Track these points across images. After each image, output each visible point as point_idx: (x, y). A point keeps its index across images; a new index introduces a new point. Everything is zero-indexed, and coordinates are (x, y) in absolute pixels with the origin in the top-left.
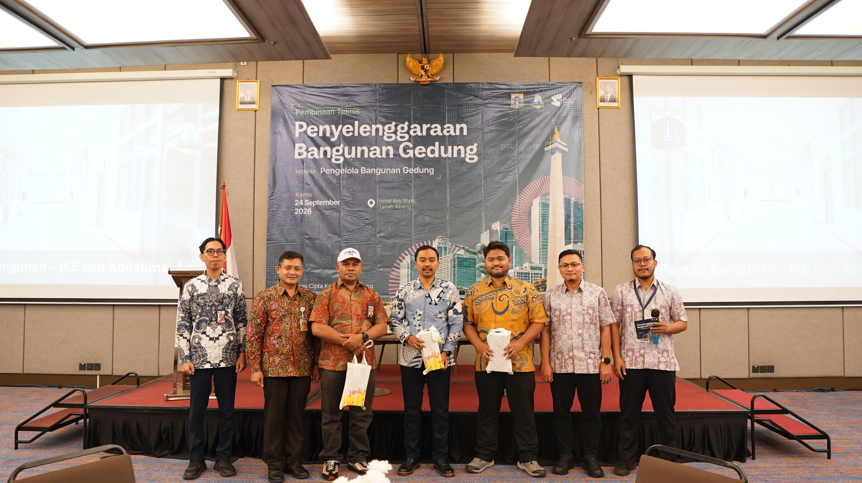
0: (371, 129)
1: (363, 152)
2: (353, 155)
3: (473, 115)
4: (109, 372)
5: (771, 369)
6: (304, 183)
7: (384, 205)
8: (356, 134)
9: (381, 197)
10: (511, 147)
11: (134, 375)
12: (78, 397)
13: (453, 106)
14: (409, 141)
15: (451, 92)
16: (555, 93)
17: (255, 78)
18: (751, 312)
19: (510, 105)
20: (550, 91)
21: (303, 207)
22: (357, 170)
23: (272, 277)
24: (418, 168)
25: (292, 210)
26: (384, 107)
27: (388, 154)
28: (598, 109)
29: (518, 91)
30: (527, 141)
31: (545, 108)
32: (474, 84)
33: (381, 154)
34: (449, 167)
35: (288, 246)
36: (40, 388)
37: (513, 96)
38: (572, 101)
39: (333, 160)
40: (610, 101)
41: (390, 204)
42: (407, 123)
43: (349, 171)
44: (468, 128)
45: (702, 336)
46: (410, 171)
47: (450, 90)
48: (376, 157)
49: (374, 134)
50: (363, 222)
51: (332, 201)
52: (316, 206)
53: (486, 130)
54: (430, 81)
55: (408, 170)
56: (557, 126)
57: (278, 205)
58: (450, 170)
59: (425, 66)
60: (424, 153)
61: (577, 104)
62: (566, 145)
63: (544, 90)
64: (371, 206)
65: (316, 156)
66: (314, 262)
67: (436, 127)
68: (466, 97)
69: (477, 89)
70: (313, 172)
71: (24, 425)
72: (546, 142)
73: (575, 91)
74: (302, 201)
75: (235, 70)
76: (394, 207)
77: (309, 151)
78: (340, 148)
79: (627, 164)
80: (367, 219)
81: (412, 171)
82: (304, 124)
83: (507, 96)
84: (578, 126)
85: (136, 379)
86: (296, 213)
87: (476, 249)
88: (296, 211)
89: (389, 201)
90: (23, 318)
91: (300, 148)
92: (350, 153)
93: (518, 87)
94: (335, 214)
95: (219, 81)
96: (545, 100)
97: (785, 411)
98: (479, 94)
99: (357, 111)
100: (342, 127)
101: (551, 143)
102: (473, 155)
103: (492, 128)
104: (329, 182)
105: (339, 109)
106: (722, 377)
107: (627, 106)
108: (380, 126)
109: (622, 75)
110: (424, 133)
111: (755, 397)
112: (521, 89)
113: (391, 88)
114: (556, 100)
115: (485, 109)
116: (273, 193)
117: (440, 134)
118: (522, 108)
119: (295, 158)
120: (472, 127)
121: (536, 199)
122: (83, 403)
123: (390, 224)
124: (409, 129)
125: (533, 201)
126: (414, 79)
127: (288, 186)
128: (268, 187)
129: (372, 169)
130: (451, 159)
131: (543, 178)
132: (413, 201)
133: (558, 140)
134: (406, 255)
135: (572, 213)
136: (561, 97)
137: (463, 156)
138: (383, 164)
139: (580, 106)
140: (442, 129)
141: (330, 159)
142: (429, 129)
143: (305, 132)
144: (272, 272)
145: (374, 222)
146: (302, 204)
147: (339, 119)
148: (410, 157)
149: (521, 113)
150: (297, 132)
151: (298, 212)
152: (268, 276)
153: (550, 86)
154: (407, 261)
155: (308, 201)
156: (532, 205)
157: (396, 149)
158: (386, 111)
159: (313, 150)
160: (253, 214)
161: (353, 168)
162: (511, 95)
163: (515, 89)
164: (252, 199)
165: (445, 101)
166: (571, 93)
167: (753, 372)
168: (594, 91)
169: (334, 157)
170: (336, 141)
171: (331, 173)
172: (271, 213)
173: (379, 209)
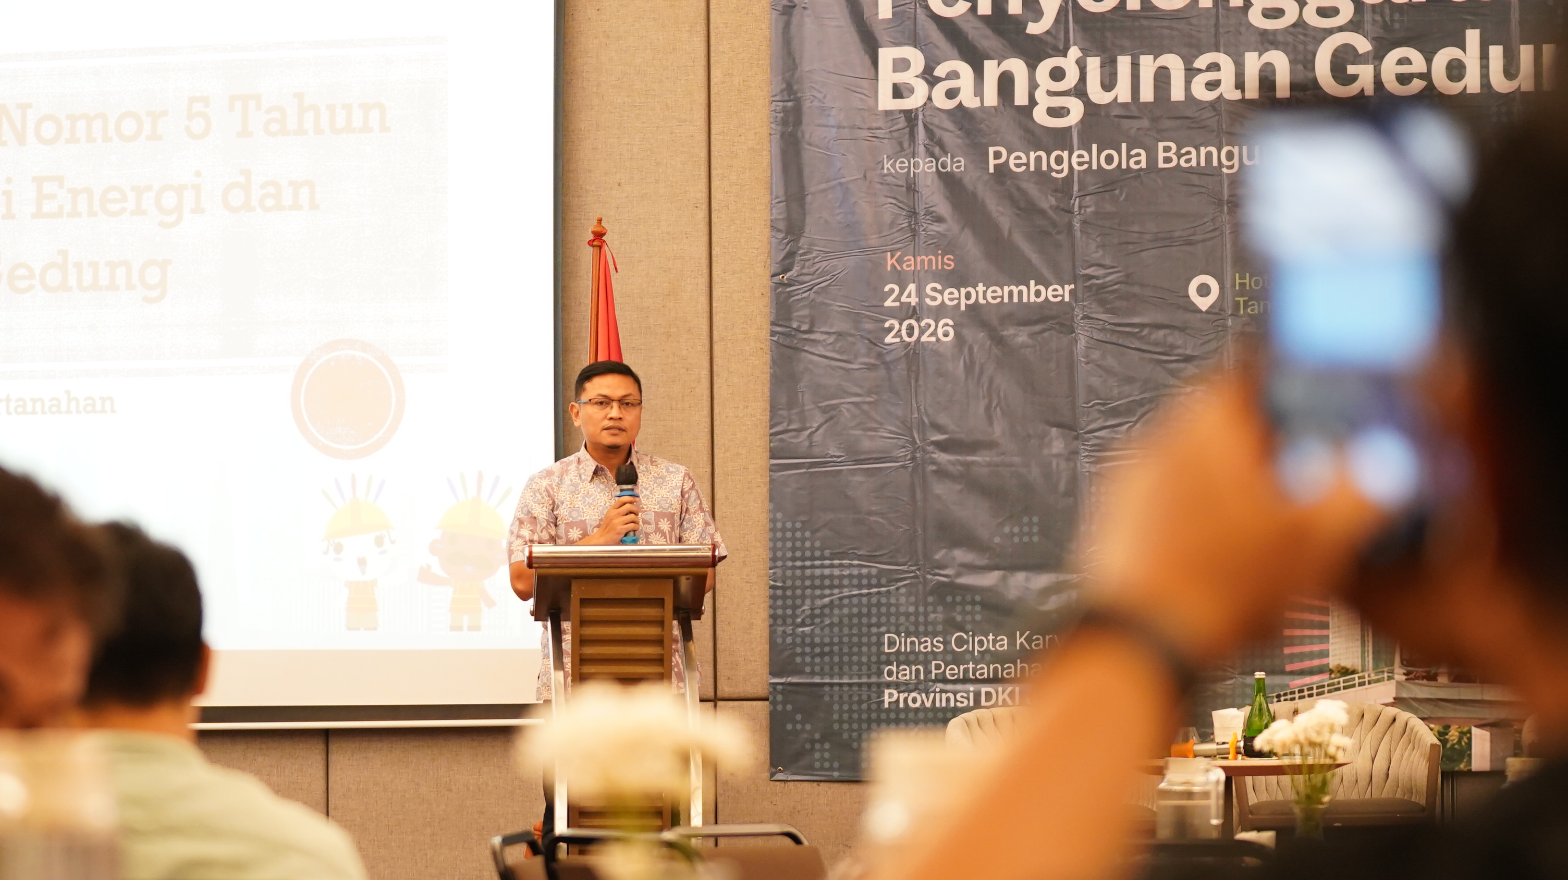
1: (1162, 77)
2: (1122, 92)
6: (920, 212)
7: (1256, 297)
8: (1133, 3)
9: (1246, 265)
14: (1354, 26)
21: (914, 312)
22: (1143, 152)
23: (795, 607)
25: (869, 326)
27: (1267, 83)
33: (1240, 85)
35: (858, 478)
39: (1040, 116)
43: (1109, 159)
48: (1221, 97)
50: (1172, 373)
51: (1040, 287)
52: (974, 309)
57: (812, 304)
60: (1422, 75)
64: (1204, 304)
65: (968, 99)
66: (967, 540)
70: (957, 164)
74: (912, 287)
77: (938, 80)
78: (1069, 63)
80: (1188, 359)
88: (890, 329)
91: (901, 65)
92: (1108, 84)
94: (1053, 342)
104: (1028, 210)
116: (791, 255)
119: (881, 107)
127: (851, 227)
128: (767, 231)
129: (1203, 151)
141: (1027, 110)
144: (794, 588)
146: (914, 300)
148: (1360, 92)
151: (896, 334)
152: (780, 602)
155: (939, 287)
157: (1303, 61)
159: (953, 75)
161: (1124, 146)
164: (704, 280)
169: (1044, 102)
170: (1048, 32)
171: (1032, 168)
172: (787, 342)
173: (1235, 314)
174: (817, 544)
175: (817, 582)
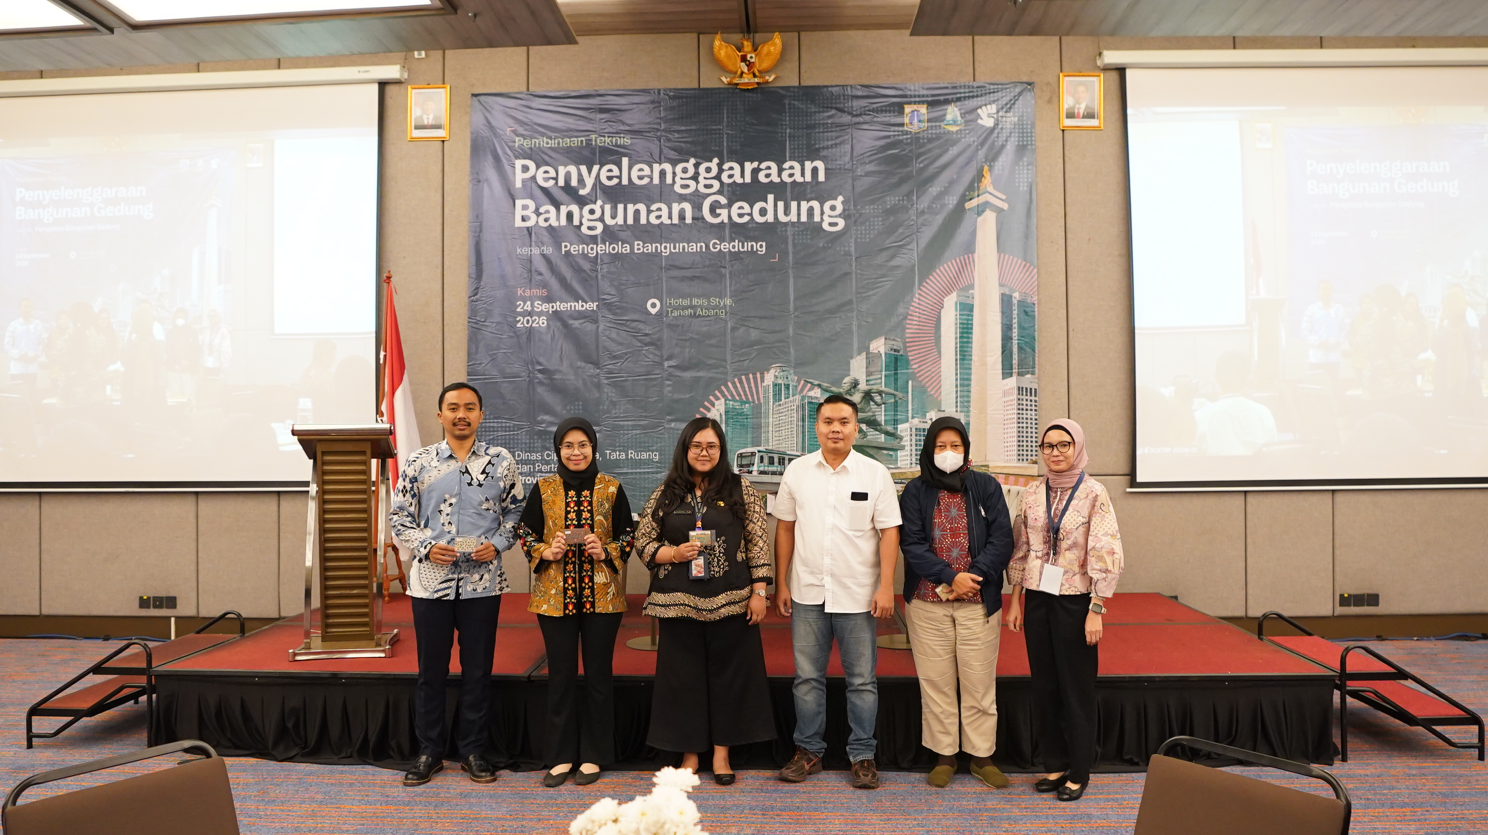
0: (652, 171)
1: (637, 213)
2: (620, 220)
3: (836, 144)
4: (192, 612)
5: (1373, 599)
6: (533, 271)
7: (676, 308)
8: (625, 181)
9: (672, 293)
10: (905, 202)
11: (235, 616)
12: (136, 655)
13: (798, 128)
14: (720, 192)
15: (796, 103)
16: (984, 103)
17: (441, 82)
18: (1339, 497)
19: (902, 125)
20: (975, 99)
21: (530, 314)
22: (628, 246)
24: (737, 241)
25: (510, 319)
26: (674, 131)
27: (682, 217)
28: (1063, 130)
29: (917, 99)
30: (934, 190)
31: (965, 130)
32: (837, 88)
33: (670, 217)
34: (794, 240)
35: (505, 385)
36: (71, 641)
37: (908, 109)
38: (1014, 116)
39: (584, 229)
40: (1084, 117)
41: (686, 308)
42: (716, 161)
43: (614, 249)
44: (826, 169)
45: (1249, 540)
46: (722, 247)
47: (795, 100)
48: (662, 222)
49: (656, 181)
50: (640, 341)
51: (584, 304)
52: (555, 312)
53: (859, 172)
54: (758, 83)
55: (718, 247)
56: (988, 164)
57: (486, 310)
58: (794, 245)
59: (749, 56)
60: (748, 214)
61: (1025, 122)
62: (1004, 197)
63: (965, 97)
64: (653, 311)
65: (553, 222)
66: (551, 412)
67: (769, 168)
68: (823, 112)
69: (842, 98)
70: (549, 250)
71: (43, 707)
72: (967, 193)
73: (1021, 98)
74: (529, 303)
75: (404, 67)
76: (695, 314)
77: (541, 214)
78: (597, 207)
79: (1115, 230)
80: (646, 335)
81: (725, 247)
82: (531, 165)
83: (896, 108)
84: (1025, 163)
85: (238, 624)
86: (519, 325)
87: (841, 387)
88: (519, 321)
89: (686, 302)
90: (38, 518)
91: (525, 207)
92: (614, 217)
93: (917, 93)
94: (590, 327)
95: (375, 88)
96: (967, 115)
97: (1402, 675)
98: (846, 105)
99: (625, 140)
100: (600, 169)
101: (976, 194)
102: (836, 217)
103: (870, 168)
104: (578, 270)
105: (593, 137)
106: (1286, 614)
107: (1116, 125)
108: (667, 167)
109: (1106, 69)
110: (748, 179)
111: (1347, 650)
112: (923, 96)
113: (687, 97)
114: (986, 116)
115: (858, 134)
116: (477, 288)
117: (777, 180)
118: (923, 131)
119: (516, 226)
120: (834, 167)
121: (949, 297)
122: (144, 665)
123: (688, 344)
124: (721, 170)
125: (945, 300)
126: (728, 79)
127: (503, 277)
128: (467, 279)
129: (654, 245)
130: (796, 225)
131: (962, 258)
132: (728, 302)
133: (990, 189)
134: (718, 399)
135: (1015, 321)
136: (994, 111)
137: (817, 219)
138: (674, 235)
139: (1029, 126)
140: (780, 171)
141: (579, 227)
142: (756, 172)
143: (534, 178)
145: (659, 339)
146: (529, 309)
147: (594, 154)
148: (722, 222)
149: (921, 141)
150: (519, 178)
151: (522, 323)
153: (975, 90)
154: (718, 410)
155: (540, 303)
156: (942, 308)
157: (697, 207)
158: (678, 138)
159: (547, 212)
160: (441, 328)
161: (620, 243)
162: (903, 108)
163: (911, 96)
164: (440, 300)
165: (784, 118)
166: (1013, 102)
167: (1341, 604)
168: (1055, 99)
169: (586, 224)
170: (588, 194)
171: (581, 252)
172: (475, 326)
173: (667, 316)
174: (487, 413)
175: (487, 429)
